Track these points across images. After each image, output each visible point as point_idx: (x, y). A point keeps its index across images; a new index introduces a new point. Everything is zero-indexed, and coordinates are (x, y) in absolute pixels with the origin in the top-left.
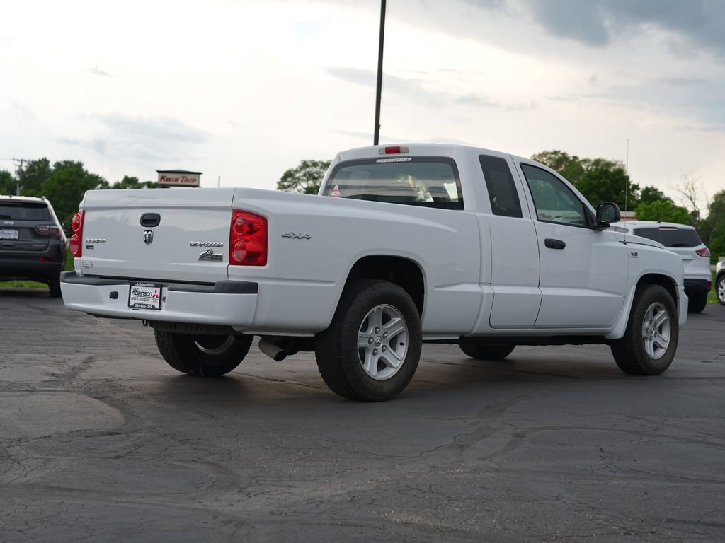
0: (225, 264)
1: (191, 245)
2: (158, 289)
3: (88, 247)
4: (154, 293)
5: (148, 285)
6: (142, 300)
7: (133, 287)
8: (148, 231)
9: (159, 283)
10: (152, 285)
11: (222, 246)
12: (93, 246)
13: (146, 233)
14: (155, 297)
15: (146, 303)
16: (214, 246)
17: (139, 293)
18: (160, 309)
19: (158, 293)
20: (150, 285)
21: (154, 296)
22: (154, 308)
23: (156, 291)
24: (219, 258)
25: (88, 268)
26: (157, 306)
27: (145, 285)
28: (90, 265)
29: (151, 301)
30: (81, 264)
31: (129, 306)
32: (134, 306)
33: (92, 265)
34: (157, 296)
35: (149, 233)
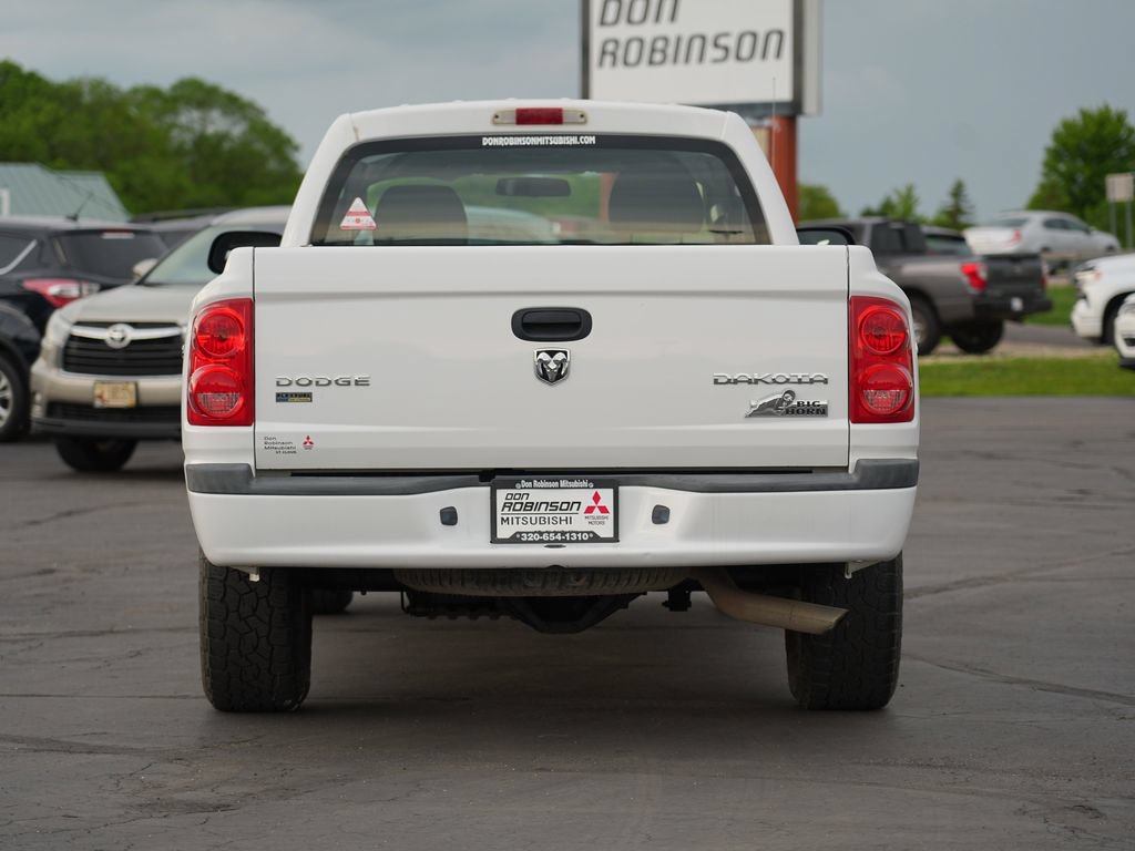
0: (838, 421)
1: (716, 382)
2: (610, 492)
3: (281, 397)
4: (589, 503)
5: (563, 483)
6: (542, 521)
7: (502, 494)
9: (608, 477)
10: (585, 484)
11: (825, 381)
13: (544, 355)
14: (597, 512)
15: (561, 528)
16: (800, 382)
17: (530, 506)
18: (615, 539)
19: (607, 501)
20: (576, 484)
22: (595, 539)
23: (597, 498)
25: (289, 451)
26: (606, 530)
27: (556, 484)
28: (299, 445)
29: (580, 523)
30: (260, 444)
31: (494, 540)
32: (515, 539)
33: (308, 443)
34: (603, 510)
35: (560, 357)
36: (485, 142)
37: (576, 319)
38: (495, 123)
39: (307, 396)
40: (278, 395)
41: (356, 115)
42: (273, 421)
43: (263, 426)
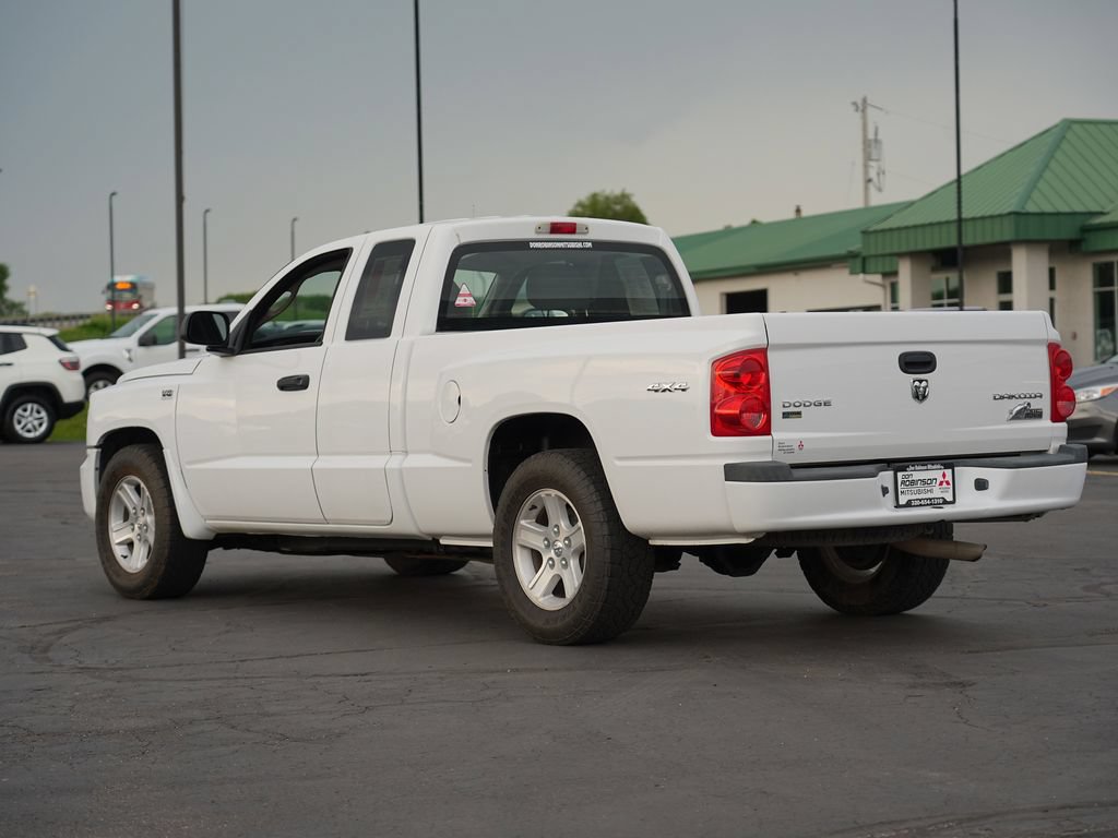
0: (1046, 421)
1: (995, 398)
2: (949, 471)
3: (786, 415)
4: (941, 479)
5: (929, 466)
6: (919, 492)
7: (900, 474)
8: (921, 381)
9: (949, 462)
10: (939, 466)
12: (799, 413)
13: (917, 383)
14: (944, 485)
15: (929, 495)
16: (1031, 397)
17: (913, 483)
18: (954, 501)
19: (949, 478)
20: (935, 467)
21: (941, 483)
22: (945, 502)
23: (944, 475)
24: (1037, 415)
25: (791, 451)
26: (951, 499)
27: (925, 468)
28: (796, 447)
29: (937, 493)
30: (776, 448)
31: (898, 506)
32: (909, 504)
33: (801, 446)
34: (948, 483)
35: (924, 384)
36: (532, 245)
37: (929, 359)
38: (537, 232)
39: (798, 414)
40: (784, 414)
41: (456, 225)
42: (783, 432)
43: (777, 434)
